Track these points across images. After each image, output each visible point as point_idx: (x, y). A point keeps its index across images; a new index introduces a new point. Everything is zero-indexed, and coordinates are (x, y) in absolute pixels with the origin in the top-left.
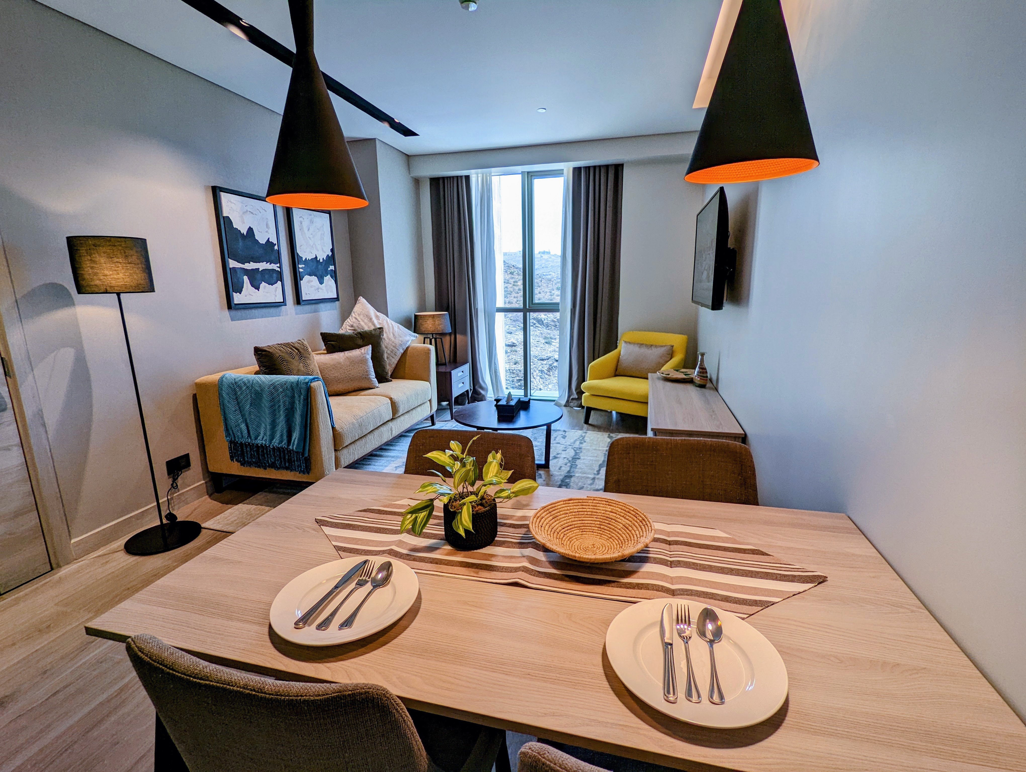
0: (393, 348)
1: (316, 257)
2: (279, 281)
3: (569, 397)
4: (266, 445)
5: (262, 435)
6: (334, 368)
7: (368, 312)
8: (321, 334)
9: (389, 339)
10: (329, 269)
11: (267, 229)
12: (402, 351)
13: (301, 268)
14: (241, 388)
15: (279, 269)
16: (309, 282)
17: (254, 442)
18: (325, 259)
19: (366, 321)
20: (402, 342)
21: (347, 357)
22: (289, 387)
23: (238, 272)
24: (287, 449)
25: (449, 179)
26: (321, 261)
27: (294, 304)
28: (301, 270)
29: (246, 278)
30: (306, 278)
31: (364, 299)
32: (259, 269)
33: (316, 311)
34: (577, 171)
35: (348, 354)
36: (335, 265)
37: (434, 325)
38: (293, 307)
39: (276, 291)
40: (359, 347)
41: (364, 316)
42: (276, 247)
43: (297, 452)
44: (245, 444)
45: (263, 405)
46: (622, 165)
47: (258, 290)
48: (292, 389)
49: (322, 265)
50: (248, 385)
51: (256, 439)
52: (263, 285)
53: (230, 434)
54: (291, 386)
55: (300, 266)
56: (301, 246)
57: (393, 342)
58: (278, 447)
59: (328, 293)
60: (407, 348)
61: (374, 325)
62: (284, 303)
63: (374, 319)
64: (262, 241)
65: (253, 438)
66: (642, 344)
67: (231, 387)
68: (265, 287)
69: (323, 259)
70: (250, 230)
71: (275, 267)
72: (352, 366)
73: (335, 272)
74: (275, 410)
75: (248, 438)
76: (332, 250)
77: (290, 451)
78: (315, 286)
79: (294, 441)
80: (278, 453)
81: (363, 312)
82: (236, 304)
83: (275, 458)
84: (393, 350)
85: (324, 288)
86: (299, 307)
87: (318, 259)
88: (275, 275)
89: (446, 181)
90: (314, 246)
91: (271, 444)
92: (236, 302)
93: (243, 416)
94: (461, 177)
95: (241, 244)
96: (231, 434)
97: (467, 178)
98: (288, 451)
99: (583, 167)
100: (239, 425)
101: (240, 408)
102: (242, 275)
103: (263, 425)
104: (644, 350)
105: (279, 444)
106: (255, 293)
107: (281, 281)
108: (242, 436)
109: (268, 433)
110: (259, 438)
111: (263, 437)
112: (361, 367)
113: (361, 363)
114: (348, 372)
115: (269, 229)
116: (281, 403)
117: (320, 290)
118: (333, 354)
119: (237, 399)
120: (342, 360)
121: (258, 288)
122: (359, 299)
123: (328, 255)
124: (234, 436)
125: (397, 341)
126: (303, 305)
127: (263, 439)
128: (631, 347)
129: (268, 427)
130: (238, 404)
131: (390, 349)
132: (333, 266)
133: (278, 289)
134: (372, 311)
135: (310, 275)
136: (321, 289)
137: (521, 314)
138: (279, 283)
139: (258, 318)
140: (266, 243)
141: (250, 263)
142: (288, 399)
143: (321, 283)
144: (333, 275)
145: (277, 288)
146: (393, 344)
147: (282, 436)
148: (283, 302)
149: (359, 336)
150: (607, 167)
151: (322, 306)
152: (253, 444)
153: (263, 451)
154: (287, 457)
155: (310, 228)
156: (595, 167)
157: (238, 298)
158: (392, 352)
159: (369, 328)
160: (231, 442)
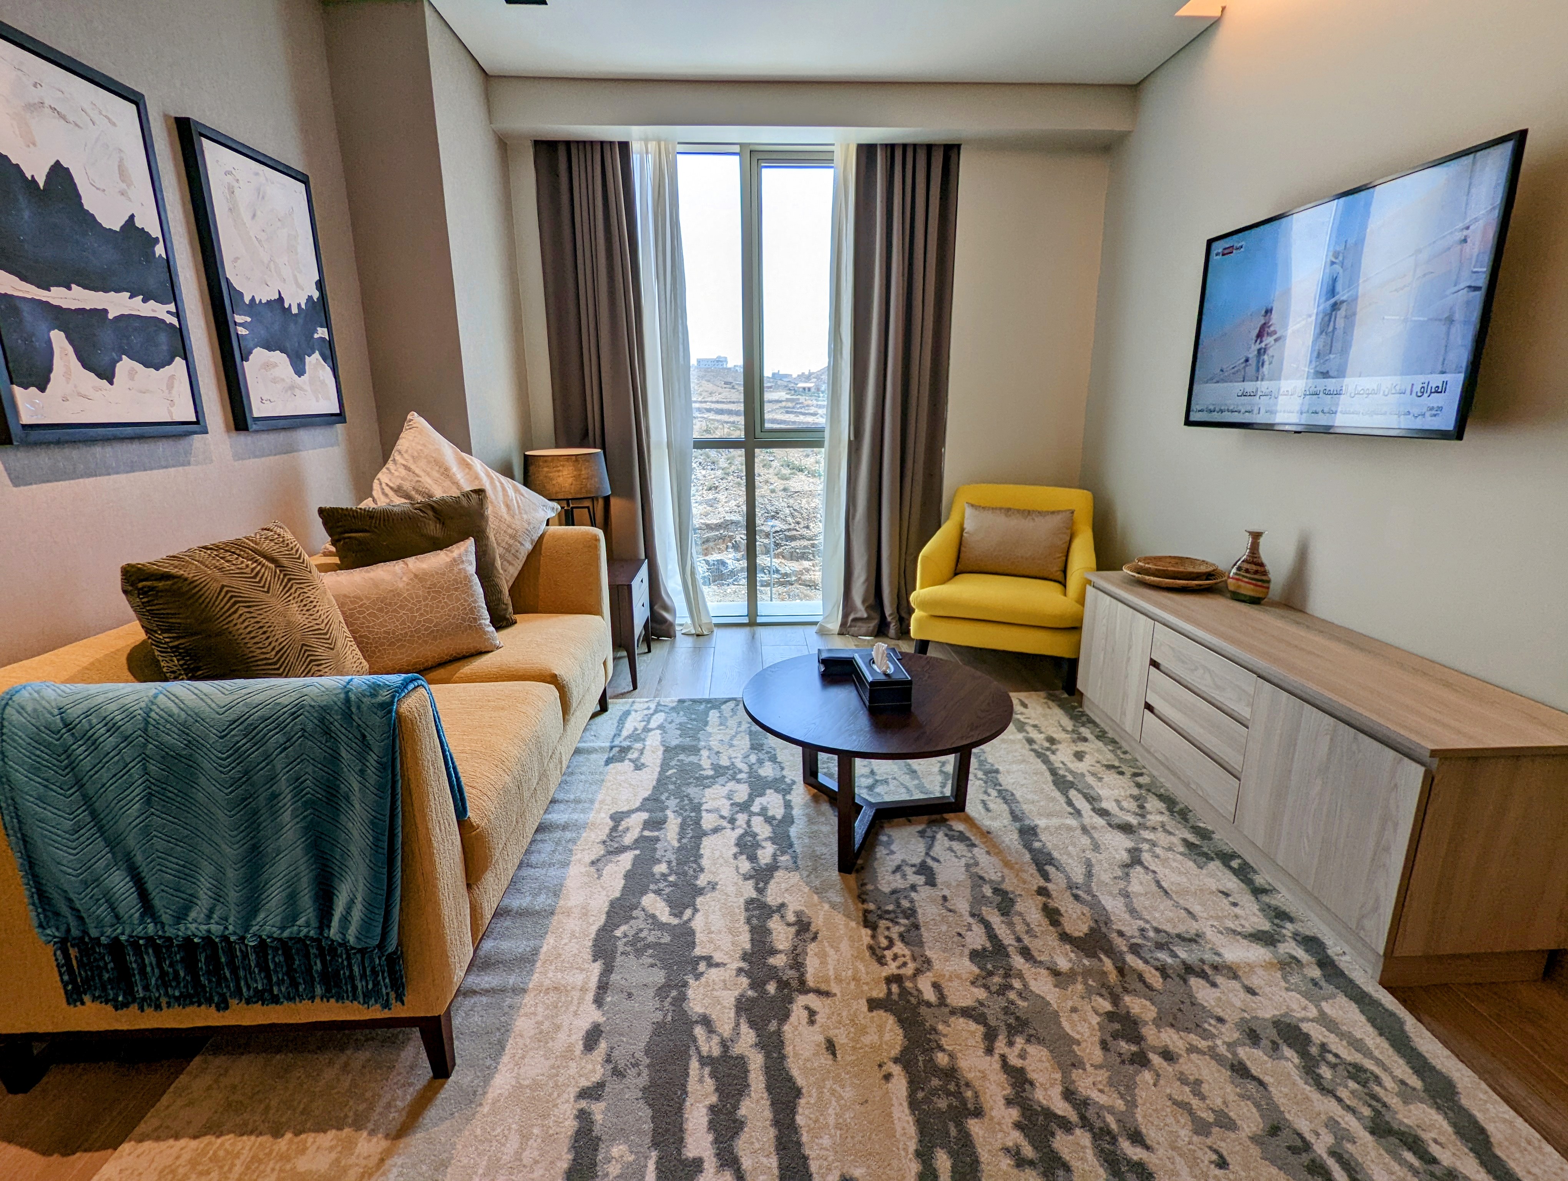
0: (511, 542)
1: (281, 299)
2: (178, 359)
3: (845, 616)
4: (225, 938)
5: (204, 900)
6: (381, 610)
7: (438, 450)
8: (321, 511)
9: (500, 519)
10: (316, 336)
11: (124, 186)
12: (529, 547)
13: (241, 325)
14: (94, 744)
15: (174, 321)
16: (267, 366)
17: (170, 932)
18: (303, 306)
19: (436, 475)
20: (529, 524)
21: (416, 576)
22: (310, 727)
23: (27, 315)
24: (318, 941)
25: (581, 147)
26: (295, 310)
27: (228, 430)
28: (242, 331)
29: (58, 338)
30: (259, 355)
31: (422, 420)
32: (105, 311)
33: (290, 449)
34: (867, 152)
35: (415, 564)
36: (328, 326)
37: (577, 477)
38: (225, 436)
39: (170, 387)
40: (437, 545)
41: (429, 462)
42: (160, 250)
43: (363, 951)
44: (134, 944)
45: (200, 797)
46: (958, 147)
47: (111, 383)
48: (327, 732)
49: (296, 323)
50: (128, 728)
51: (181, 917)
52: (125, 366)
53: (57, 914)
54: (322, 720)
55: (239, 319)
56: (236, 259)
57: (509, 526)
58: (280, 940)
59: (317, 401)
60: (542, 537)
61: (456, 484)
62: (198, 425)
63: (455, 469)
64: (113, 221)
65: (165, 918)
66: (1009, 509)
67: (48, 746)
68: (132, 374)
69: (299, 305)
70: (58, 172)
71: (161, 311)
72: (433, 598)
73: (331, 344)
74: (255, 812)
75: (142, 921)
76: (320, 285)
77: (333, 949)
78: (283, 380)
79: (349, 909)
80: (280, 958)
81: (426, 451)
82: (25, 427)
83: (269, 977)
84: (510, 546)
85: (307, 387)
86: (242, 438)
87: (286, 306)
88: (163, 338)
89: (574, 151)
90: (272, 264)
91: (247, 931)
92: (26, 419)
93: (113, 843)
94: (611, 143)
95: (26, 214)
96: (65, 910)
97: (624, 146)
98: (320, 948)
99: (881, 145)
100: (97, 880)
101: (94, 815)
102: (43, 326)
103: (208, 869)
104: (1014, 522)
105: (283, 928)
106: (97, 389)
107: (185, 358)
108: (117, 917)
109: (233, 895)
110: (193, 915)
111: (211, 911)
112: (458, 600)
113: (456, 589)
114: (421, 614)
115: (128, 186)
116: (283, 784)
117: (297, 391)
118: (374, 567)
119: (79, 783)
120: (401, 585)
121: (107, 375)
122: (409, 417)
123: (310, 298)
124: (81, 918)
125: (517, 522)
126: (256, 431)
127: (209, 917)
128: (989, 516)
129: (231, 873)
130: (87, 800)
131: (504, 544)
132: (326, 330)
133: (176, 383)
134: (447, 450)
135: (270, 349)
136: (301, 389)
137: (739, 455)
138: (179, 362)
139: (117, 473)
140: (122, 228)
141: (70, 289)
142: (310, 769)
143: (300, 372)
144: (328, 352)
145: (172, 377)
146: (510, 531)
147: (292, 898)
148: (197, 423)
149: (430, 513)
150: (929, 148)
151: (304, 436)
152: (169, 939)
153: (213, 958)
154: (318, 967)
155: (259, 213)
156: (905, 146)
157: (33, 404)
158: (508, 550)
159: (444, 492)
160: (63, 944)
